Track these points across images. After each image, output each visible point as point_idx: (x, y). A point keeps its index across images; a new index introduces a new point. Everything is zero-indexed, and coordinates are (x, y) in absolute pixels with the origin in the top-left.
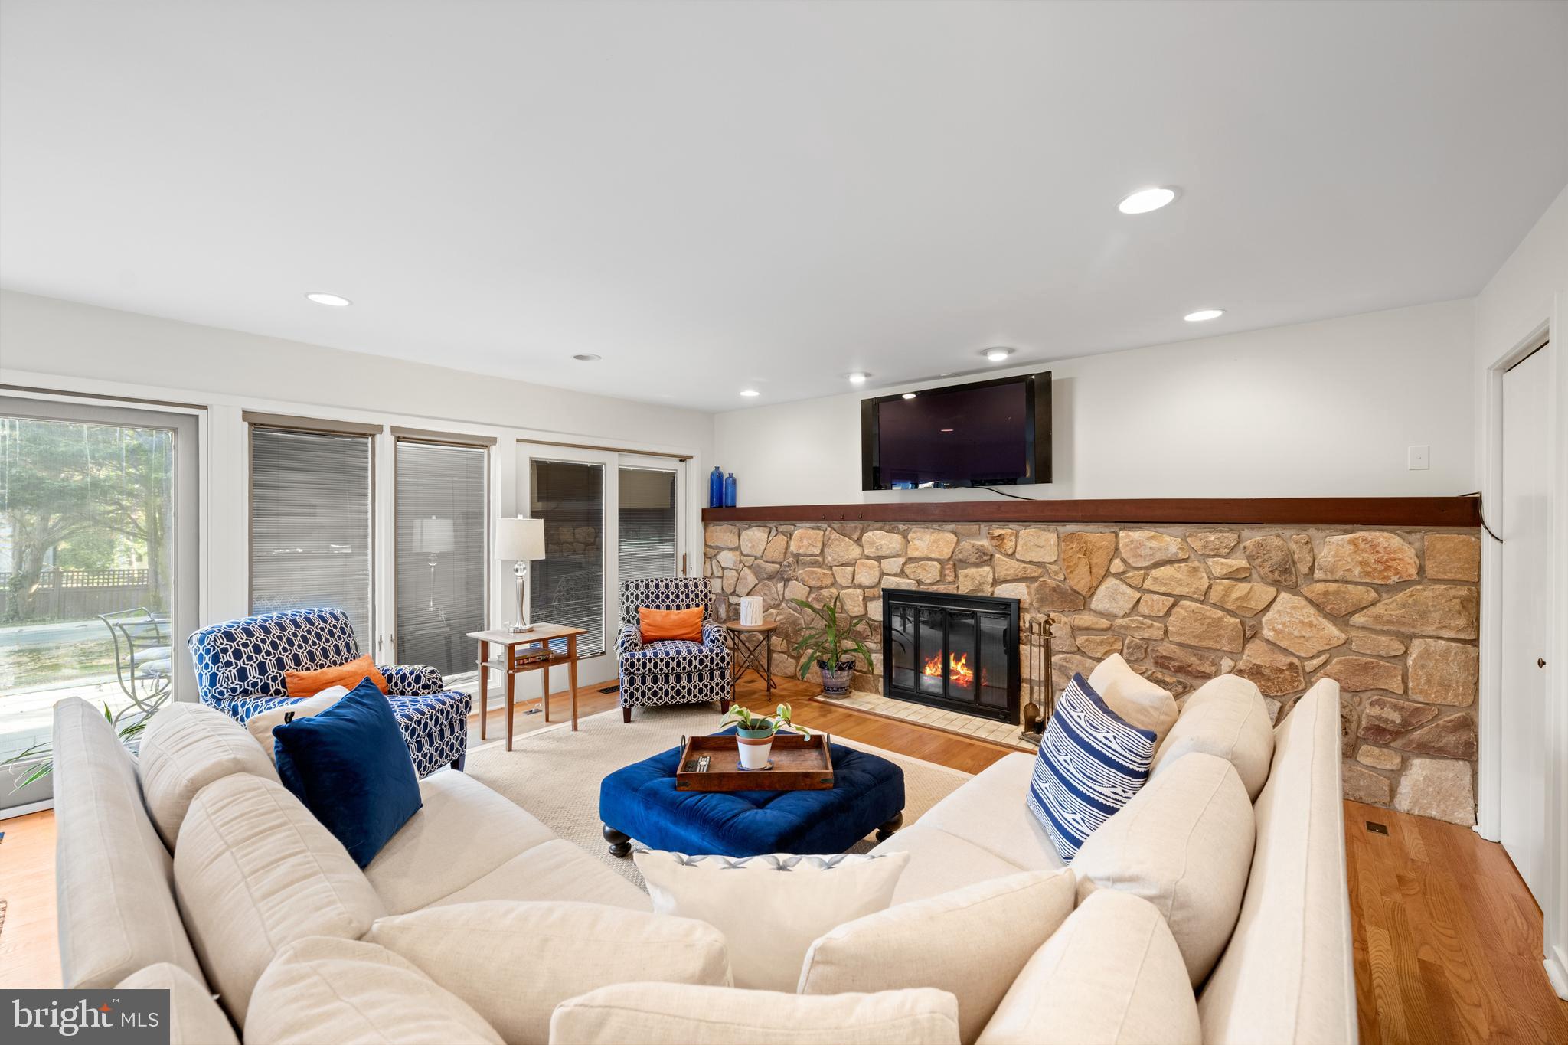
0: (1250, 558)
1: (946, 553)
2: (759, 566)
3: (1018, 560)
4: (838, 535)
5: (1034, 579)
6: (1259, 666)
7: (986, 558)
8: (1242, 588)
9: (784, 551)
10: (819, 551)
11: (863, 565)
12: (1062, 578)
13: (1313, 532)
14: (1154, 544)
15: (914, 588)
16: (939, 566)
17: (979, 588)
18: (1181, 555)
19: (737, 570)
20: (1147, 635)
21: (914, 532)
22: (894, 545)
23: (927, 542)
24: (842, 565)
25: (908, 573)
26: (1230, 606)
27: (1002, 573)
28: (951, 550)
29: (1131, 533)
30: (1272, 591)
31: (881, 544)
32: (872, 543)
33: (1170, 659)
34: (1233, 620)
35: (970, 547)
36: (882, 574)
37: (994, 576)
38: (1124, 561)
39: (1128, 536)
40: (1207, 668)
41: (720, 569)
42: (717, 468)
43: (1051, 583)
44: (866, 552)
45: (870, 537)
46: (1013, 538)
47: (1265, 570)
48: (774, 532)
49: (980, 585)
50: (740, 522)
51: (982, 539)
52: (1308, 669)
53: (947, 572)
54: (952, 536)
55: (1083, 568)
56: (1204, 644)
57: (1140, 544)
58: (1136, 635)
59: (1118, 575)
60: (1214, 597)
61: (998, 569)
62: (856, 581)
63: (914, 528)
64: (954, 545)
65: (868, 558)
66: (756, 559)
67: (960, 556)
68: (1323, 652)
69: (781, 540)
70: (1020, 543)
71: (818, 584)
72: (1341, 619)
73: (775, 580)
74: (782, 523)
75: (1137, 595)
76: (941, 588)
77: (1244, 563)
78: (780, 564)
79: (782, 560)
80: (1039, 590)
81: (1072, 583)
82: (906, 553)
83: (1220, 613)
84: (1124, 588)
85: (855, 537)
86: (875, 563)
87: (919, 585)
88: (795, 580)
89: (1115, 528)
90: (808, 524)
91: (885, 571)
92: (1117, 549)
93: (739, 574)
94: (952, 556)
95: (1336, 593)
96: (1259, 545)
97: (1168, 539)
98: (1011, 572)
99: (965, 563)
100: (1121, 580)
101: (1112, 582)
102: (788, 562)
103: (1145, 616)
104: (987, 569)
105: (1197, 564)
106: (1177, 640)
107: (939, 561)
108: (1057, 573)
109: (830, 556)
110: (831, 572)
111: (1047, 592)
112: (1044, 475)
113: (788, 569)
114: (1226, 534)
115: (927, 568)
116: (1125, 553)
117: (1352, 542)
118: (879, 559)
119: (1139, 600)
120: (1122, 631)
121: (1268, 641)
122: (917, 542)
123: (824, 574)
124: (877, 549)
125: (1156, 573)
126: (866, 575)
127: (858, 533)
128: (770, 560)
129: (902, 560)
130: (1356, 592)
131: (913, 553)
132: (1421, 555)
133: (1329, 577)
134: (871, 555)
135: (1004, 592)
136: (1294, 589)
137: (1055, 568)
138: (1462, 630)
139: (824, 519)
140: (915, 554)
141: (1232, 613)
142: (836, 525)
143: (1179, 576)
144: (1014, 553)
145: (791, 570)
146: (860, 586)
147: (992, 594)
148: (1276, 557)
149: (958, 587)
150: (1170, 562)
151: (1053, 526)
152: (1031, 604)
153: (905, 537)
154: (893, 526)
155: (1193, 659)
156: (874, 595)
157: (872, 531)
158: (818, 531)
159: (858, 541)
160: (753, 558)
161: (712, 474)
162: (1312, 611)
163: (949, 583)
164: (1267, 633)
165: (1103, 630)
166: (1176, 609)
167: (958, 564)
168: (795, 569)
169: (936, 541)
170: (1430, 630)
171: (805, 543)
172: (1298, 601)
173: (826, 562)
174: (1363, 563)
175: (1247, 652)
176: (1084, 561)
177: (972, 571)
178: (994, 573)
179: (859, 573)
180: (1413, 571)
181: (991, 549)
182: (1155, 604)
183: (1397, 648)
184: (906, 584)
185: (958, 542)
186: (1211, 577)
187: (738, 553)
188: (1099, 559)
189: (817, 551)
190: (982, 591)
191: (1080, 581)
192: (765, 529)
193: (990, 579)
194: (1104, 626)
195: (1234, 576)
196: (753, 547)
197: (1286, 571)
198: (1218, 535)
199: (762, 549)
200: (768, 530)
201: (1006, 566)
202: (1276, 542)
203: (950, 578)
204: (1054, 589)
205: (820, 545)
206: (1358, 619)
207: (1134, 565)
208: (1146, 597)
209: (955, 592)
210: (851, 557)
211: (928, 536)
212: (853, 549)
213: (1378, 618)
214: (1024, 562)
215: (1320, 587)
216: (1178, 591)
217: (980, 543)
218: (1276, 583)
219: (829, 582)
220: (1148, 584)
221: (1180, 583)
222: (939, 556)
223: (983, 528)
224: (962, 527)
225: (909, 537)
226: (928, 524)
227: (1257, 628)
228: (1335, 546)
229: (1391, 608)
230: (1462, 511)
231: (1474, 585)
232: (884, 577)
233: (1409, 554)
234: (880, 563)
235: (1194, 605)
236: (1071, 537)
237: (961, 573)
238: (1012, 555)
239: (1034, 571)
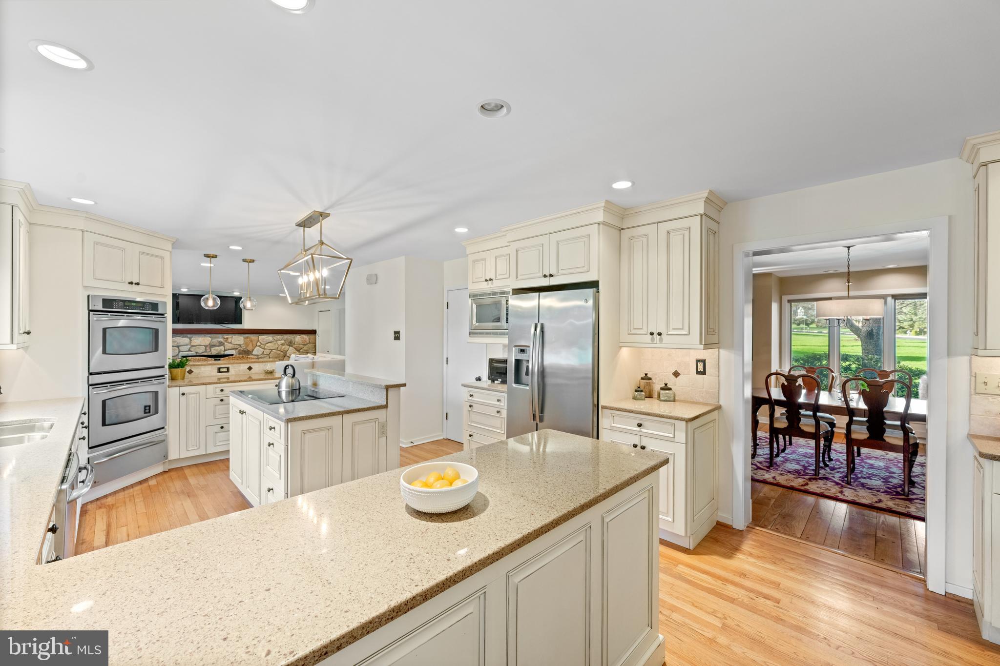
0: (285, 341)
1: (207, 343)
5: (237, 349)
7: (222, 344)
8: (284, 347)
12: (244, 347)
13: (294, 335)
14: (267, 339)
16: (204, 347)
18: (273, 341)
22: (186, 341)
23: (200, 340)
25: (192, 350)
26: (282, 350)
27: (227, 347)
29: (262, 336)
30: (288, 347)
35: (216, 341)
36: (180, 351)
37: (224, 348)
38: (260, 342)
43: (242, 349)
46: (231, 338)
47: (287, 343)
49: (220, 352)
51: (220, 338)
53: (207, 349)
54: (210, 338)
55: (251, 345)
57: (264, 339)
59: (259, 346)
60: (279, 349)
63: (194, 336)
67: (213, 344)
70: (233, 339)
72: (298, 351)
75: (263, 350)
76: (205, 354)
77: (284, 342)
80: (238, 351)
81: (248, 349)
82: (191, 344)
83: (280, 352)
84: (260, 348)
86: (177, 348)
87: (196, 354)
89: (258, 335)
92: (258, 340)
94: (209, 344)
95: (298, 346)
96: (286, 338)
97: (270, 337)
98: (230, 347)
99: (214, 346)
101: (257, 348)
104: (222, 347)
105: (275, 342)
107: (204, 346)
111: (241, 351)
112: (240, 323)
114: (281, 336)
115: (200, 348)
117: (301, 337)
120: (260, 358)
121: (288, 356)
122: (195, 340)
124: (178, 343)
125: (267, 345)
129: (189, 346)
130: (301, 346)
131: (193, 344)
132: (309, 339)
134: (174, 345)
135: (228, 353)
136: (292, 346)
137: (243, 345)
140: (195, 344)
141: (282, 352)
143: (272, 345)
147: (224, 353)
148: (289, 340)
149: (211, 353)
150: (270, 342)
151: (242, 335)
152: (236, 355)
153: (190, 339)
154: (186, 335)
162: (295, 350)
163: (208, 352)
166: (272, 352)
167: (212, 346)
169: (204, 340)
170: (310, 351)
172: (293, 348)
174: (302, 341)
177: (217, 348)
180: (308, 342)
181: (223, 341)
182: (267, 352)
185: (211, 340)
186: (278, 345)
188: (254, 342)
191: (250, 348)
193: (223, 350)
194: (256, 358)
195: (282, 345)
197: (291, 343)
198: (279, 336)
201: (228, 346)
202: (289, 337)
203: (209, 350)
204: (243, 351)
206: (301, 350)
207: (263, 343)
208: (265, 350)
211: (200, 338)
213: (304, 350)
214: (234, 344)
215: (296, 345)
216: (272, 348)
217: (220, 340)
218: (289, 345)
220: (265, 348)
222: (204, 344)
223: (220, 336)
224: (212, 335)
225: (192, 339)
226: (200, 335)
227: (286, 354)
228: (298, 338)
229: (305, 348)
230: (313, 332)
231: (315, 343)
232: (181, 352)
233: (308, 339)
234: (178, 348)
235: (275, 351)
236: (247, 337)
237: (213, 349)
238: (231, 343)
239: (238, 347)
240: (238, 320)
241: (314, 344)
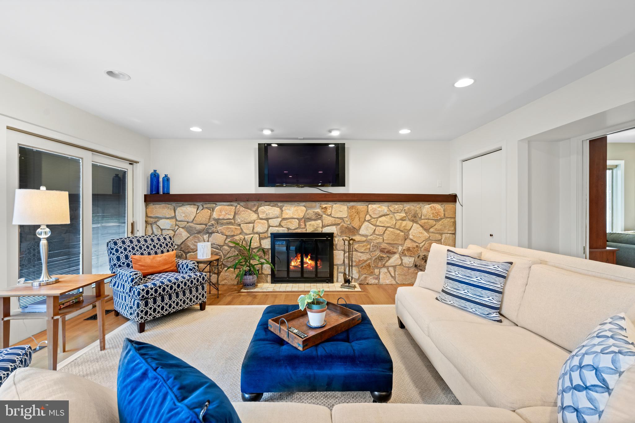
0: (406, 213)
1: (301, 215)
2: (190, 227)
3: (332, 217)
4: (244, 208)
5: (338, 224)
6: (409, 247)
7: (319, 217)
8: (404, 223)
9: (209, 218)
10: (233, 217)
11: (259, 223)
12: (349, 223)
13: (421, 204)
14: (380, 209)
15: (286, 232)
16: (298, 221)
17: (316, 230)
18: (388, 213)
19: (173, 230)
20: (378, 241)
21: (286, 206)
22: (276, 213)
23: (292, 211)
24: (246, 223)
25: (283, 225)
26: (402, 229)
27: (326, 222)
28: (303, 214)
29: (372, 206)
30: (412, 223)
31: (269, 212)
32: (264, 212)
33: (385, 249)
34: (403, 234)
35: (312, 213)
36: (269, 226)
37: (322, 224)
38: (370, 216)
39: (372, 207)
40: (395, 250)
41: (160, 230)
42: (155, 171)
43: (345, 225)
44: (260, 216)
45: (263, 209)
46: (330, 208)
47: (410, 217)
48: (201, 208)
49: (317, 228)
50: (176, 203)
51: (317, 208)
52: (421, 246)
53: (301, 224)
54: (304, 208)
55: (357, 219)
56: (395, 242)
57: (375, 209)
58: (375, 242)
59: (368, 221)
60: (397, 227)
61: (324, 221)
62: (255, 231)
64: (305, 212)
65: (261, 219)
66: (187, 223)
67: (308, 216)
68: (424, 241)
69: (207, 212)
70: (333, 210)
71: (232, 234)
72: (427, 230)
73: (202, 234)
74: (207, 203)
75: (375, 228)
76: (299, 231)
77: (404, 215)
78: (206, 225)
79: (207, 223)
80: (341, 228)
81: (353, 225)
82: (282, 216)
83: (399, 232)
84: (370, 225)
85: (254, 209)
86: (266, 222)
87: (288, 230)
88: (216, 233)
89: (367, 204)
90: (225, 203)
91: (271, 225)
92: (368, 211)
93: (175, 232)
94: (304, 217)
95: (427, 223)
96: (409, 209)
97: (384, 207)
98: (330, 222)
99: (310, 219)
100: (369, 222)
101: (366, 223)
102: (212, 224)
103: (377, 235)
104: (320, 221)
105: (392, 216)
106: (387, 242)
107: (297, 219)
108: (347, 221)
109: (240, 219)
110: (239, 227)
111: (344, 229)
112: (343, 185)
113: (212, 227)
114: (400, 206)
115: (292, 222)
116: (371, 213)
117: (431, 207)
118: (267, 219)
119: (375, 230)
120: (370, 241)
121: (411, 239)
122: (287, 211)
123: (236, 228)
124: (267, 215)
125: (380, 219)
126: (260, 227)
127: (256, 208)
128: (199, 223)
129: (280, 219)
130: (432, 222)
131: (284, 216)
132: (444, 211)
133: (425, 218)
134: (263, 218)
135: (327, 230)
136: (417, 222)
137: (346, 219)
138: (453, 231)
139: (236, 201)
140: (287, 216)
141: (402, 231)
142: (242, 204)
143: (387, 220)
144: (331, 214)
145: (214, 228)
146: (257, 233)
147: (322, 231)
148: (413, 212)
149: (306, 230)
150: (384, 215)
151: (346, 203)
152: (337, 234)
153: (281, 209)
154: (275, 204)
155: (391, 248)
156: (265, 237)
157: (264, 206)
158: (232, 207)
159: (256, 212)
160: (186, 223)
161: (151, 175)
162: (421, 228)
163: (302, 228)
164: (411, 237)
165: (364, 241)
166: (386, 231)
167: (307, 219)
168: (216, 227)
169: (297, 210)
170: (446, 231)
171: (223, 213)
172: (418, 226)
173: (236, 222)
174: (433, 213)
175: (406, 243)
176: (357, 216)
177: (313, 222)
178: (322, 223)
179: (256, 227)
180: (443, 215)
181: (321, 213)
182: (380, 230)
183: (440, 237)
184: (281, 230)
185: (306, 211)
186: (397, 220)
187: (174, 220)
188: (362, 215)
189: (231, 217)
190: (317, 230)
191: (356, 224)
192: (195, 206)
193: (321, 225)
194: (364, 240)
195: (402, 219)
196: (186, 216)
197: (415, 217)
198: (398, 206)
199: (193, 217)
200: (197, 207)
201: (327, 220)
202: (413, 208)
203: (303, 226)
204: (346, 228)
205: (233, 214)
206: (432, 230)
207: (373, 217)
208: (377, 228)
209: (305, 232)
210: (252, 219)
211: (293, 208)
212: (253, 216)
213: (436, 229)
214: (335, 218)
215: (423, 221)
216: (387, 225)
217: (316, 211)
218: (413, 221)
219: (239, 232)
220: (378, 224)
221: (387, 222)
222: (298, 217)
223: (318, 204)
224: (308, 204)
225: (283, 209)
226: (293, 203)
227: (408, 235)
228: (426, 209)
229: (438, 226)
230: (452, 198)
231: (455, 218)
232: (271, 228)
233: (442, 210)
234: (268, 221)
235: (392, 229)
236: (352, 207)
237: (308, 224)
238: (330, 215)
239: (338, 221)
240: (340, 181)
241: (453, 220)
